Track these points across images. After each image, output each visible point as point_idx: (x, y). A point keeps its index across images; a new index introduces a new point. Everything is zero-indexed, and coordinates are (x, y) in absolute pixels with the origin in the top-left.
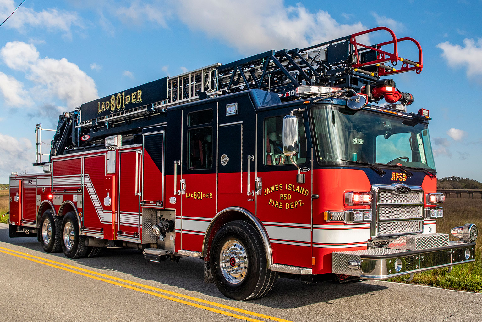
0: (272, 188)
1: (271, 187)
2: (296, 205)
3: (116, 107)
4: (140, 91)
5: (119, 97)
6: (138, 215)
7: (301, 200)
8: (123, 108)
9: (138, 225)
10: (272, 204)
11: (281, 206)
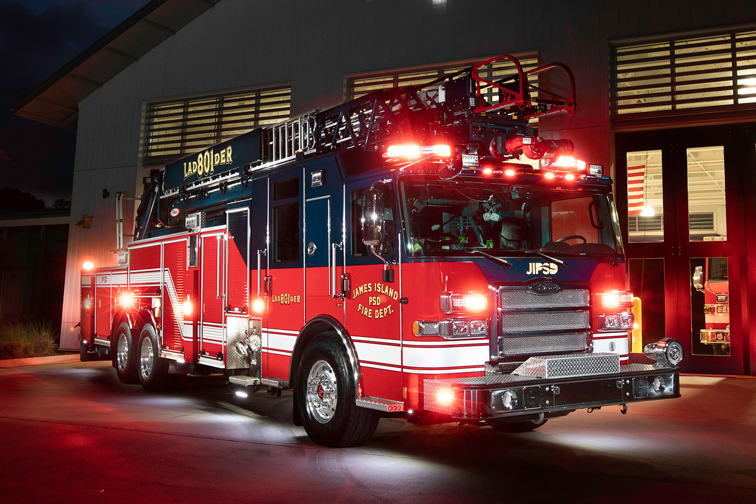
0: (361, 289)
1: (360, 287)
2: (385, 313)
3: (204, 170)
4: (229, 148)
5: (207, 156)
6: (221, 327)
7: (390, 306)
8: (212, 172)
9: (221, 342)
10: (361, 310)
11: (370, 315)
